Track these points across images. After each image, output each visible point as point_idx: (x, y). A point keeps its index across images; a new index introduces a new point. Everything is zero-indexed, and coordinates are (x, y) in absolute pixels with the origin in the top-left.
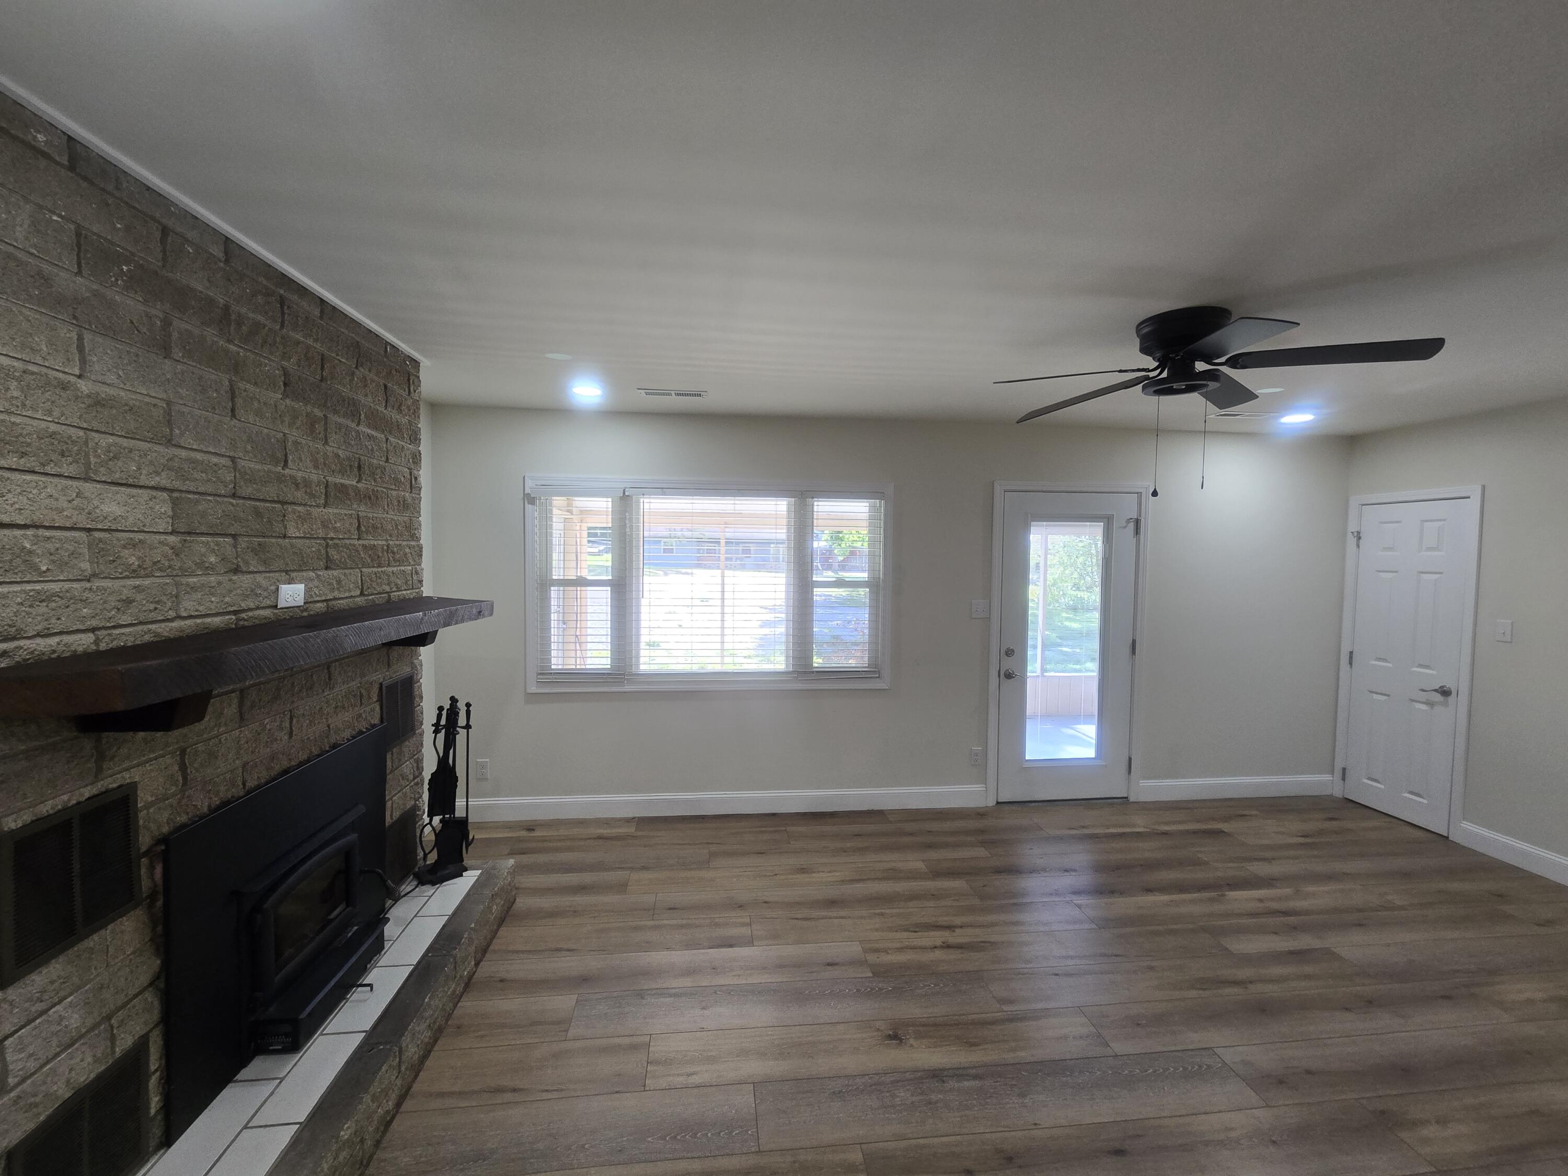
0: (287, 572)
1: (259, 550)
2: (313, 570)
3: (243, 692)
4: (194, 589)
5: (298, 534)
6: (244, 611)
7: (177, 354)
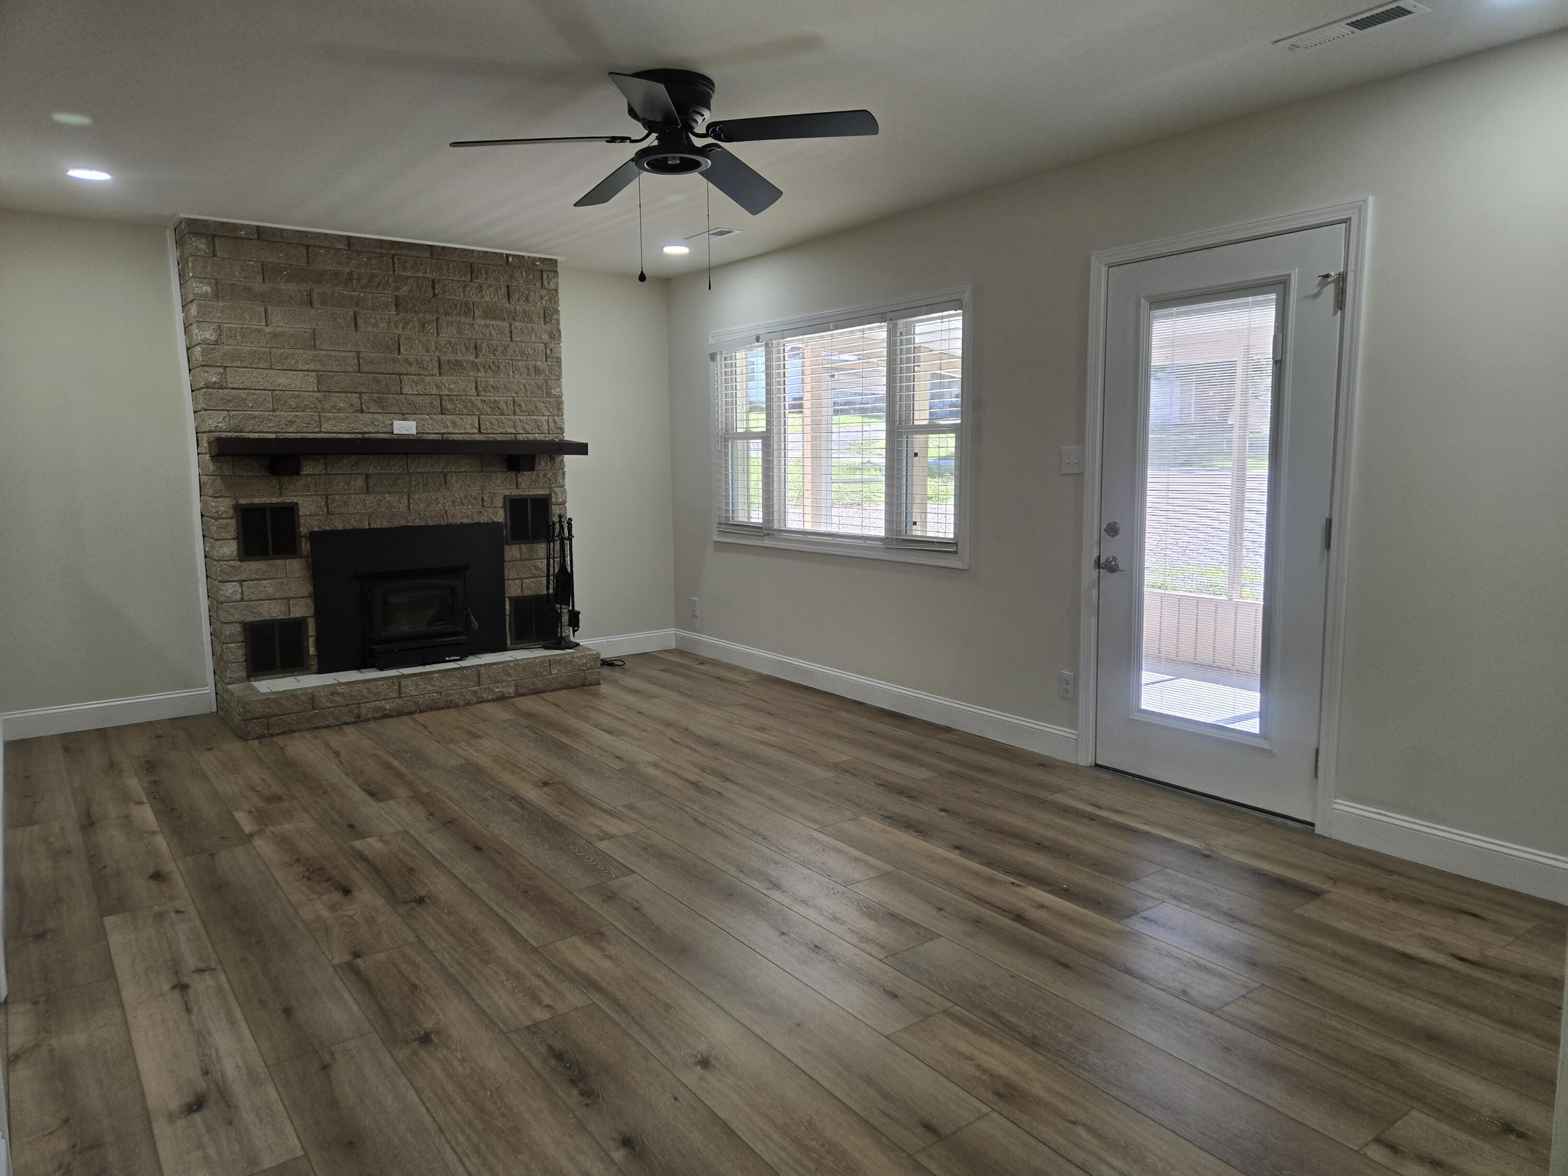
0: (403, 414)
1: (379, 402)
2: (428, 414)
3: (367, 477)
4: (330, 419)
5: (411, 392)
6: (366, 433)
7: (317, 305)
